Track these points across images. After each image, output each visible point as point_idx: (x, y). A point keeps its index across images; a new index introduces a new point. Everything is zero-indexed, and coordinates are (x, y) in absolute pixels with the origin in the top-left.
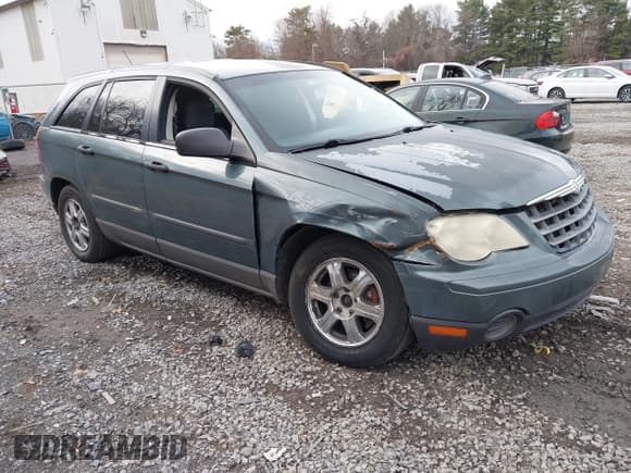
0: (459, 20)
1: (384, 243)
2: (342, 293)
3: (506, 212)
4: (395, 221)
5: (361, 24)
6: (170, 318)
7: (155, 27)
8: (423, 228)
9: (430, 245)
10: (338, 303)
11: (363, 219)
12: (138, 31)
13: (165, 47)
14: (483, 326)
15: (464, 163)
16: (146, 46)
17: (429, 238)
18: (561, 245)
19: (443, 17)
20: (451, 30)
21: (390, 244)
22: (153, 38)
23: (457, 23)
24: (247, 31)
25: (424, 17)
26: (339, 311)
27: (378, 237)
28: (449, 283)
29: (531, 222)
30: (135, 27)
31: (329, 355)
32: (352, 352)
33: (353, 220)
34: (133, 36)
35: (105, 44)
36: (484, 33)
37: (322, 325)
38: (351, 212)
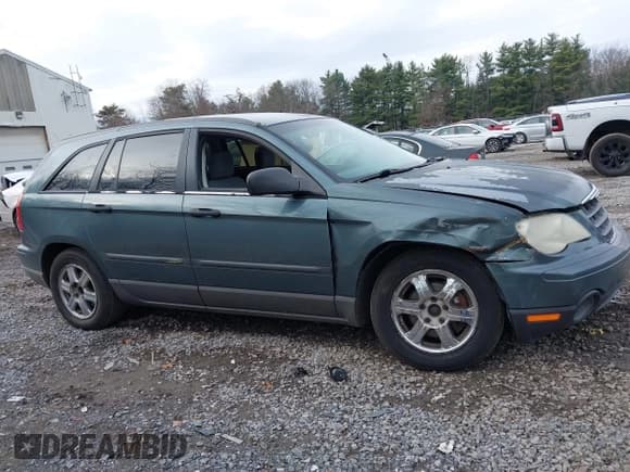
0: (324, 93)
1: (478, 248)
2: (428, 303)
3: (569, 210)
4: (486, 226)
5: (236, 99)
6: (233, 362)
7: (32, 108)
8: (514, 228)
9: (520, 243)
10: (425, 314)
11: (453, 228)
12: (13, 113)
13: (44, 127)
14: (574, 307)
15: (514, 177)
16: (23, 127)
17: (519, 237)
19: (310, 91)
20: (318, 103)
21: (484, 247)
22: (29, 119)
23: (323, 97)
24: (123, 110)
25: (293, 92)
26: (428, 321)
27: (473, 243)
28: (543, 274)
29: (588, 217)
30: (9, 109)
31: (424, 365)
33: (444, 230)
34: (8, 118)
37: (413, 337)
38: (440, 224)
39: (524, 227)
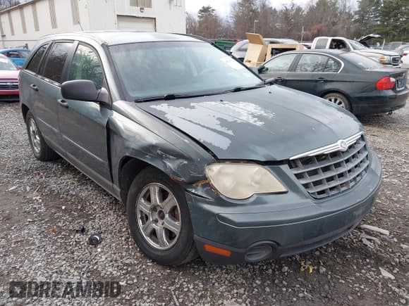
0: (359, 7)
1: (178, 179)
2: (159, 209)
4: (186, 162)
5: (289, 8)
6: (63, 208)
7: (150, 6)
8: (203, 170)
9: (208, 185)
10: (156, 216)
11: (167, 158)
12: (139, 8)
13: (155, 19)
14: (242, 251)
15: (252, 121)
16: (143, 18)
17: (206, 179)
18: (319, 193)
19: (348, 4)
20: (353, 14)
21: (182, 179)
22: (148, 13)
23: (357, 9)
24: (213, 10)
25: (335, 4)
26: (156, 221)
27: (174, 173)
28: (218, 215)
30: (137, 6)
32: (159, 253)
33: (160, 157)
34: (135, 11)
35: (118, 16)
36: (376, 17)
37: (145, 229)
38: (159, 152)
39: (213, 171)
